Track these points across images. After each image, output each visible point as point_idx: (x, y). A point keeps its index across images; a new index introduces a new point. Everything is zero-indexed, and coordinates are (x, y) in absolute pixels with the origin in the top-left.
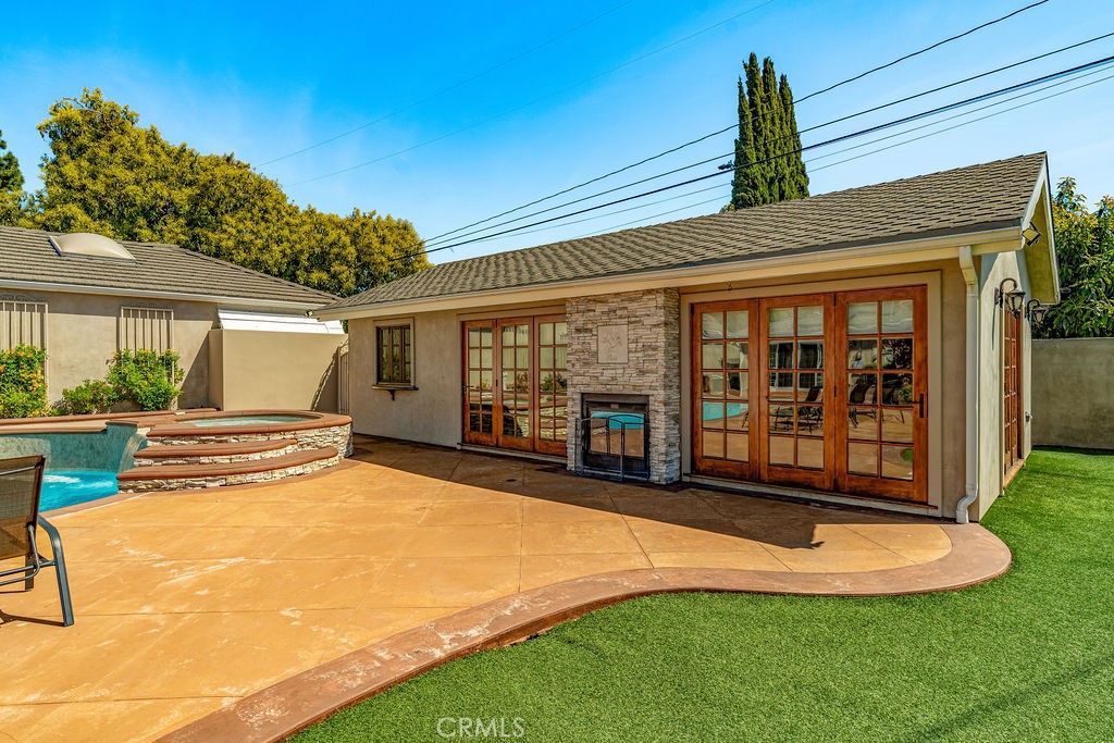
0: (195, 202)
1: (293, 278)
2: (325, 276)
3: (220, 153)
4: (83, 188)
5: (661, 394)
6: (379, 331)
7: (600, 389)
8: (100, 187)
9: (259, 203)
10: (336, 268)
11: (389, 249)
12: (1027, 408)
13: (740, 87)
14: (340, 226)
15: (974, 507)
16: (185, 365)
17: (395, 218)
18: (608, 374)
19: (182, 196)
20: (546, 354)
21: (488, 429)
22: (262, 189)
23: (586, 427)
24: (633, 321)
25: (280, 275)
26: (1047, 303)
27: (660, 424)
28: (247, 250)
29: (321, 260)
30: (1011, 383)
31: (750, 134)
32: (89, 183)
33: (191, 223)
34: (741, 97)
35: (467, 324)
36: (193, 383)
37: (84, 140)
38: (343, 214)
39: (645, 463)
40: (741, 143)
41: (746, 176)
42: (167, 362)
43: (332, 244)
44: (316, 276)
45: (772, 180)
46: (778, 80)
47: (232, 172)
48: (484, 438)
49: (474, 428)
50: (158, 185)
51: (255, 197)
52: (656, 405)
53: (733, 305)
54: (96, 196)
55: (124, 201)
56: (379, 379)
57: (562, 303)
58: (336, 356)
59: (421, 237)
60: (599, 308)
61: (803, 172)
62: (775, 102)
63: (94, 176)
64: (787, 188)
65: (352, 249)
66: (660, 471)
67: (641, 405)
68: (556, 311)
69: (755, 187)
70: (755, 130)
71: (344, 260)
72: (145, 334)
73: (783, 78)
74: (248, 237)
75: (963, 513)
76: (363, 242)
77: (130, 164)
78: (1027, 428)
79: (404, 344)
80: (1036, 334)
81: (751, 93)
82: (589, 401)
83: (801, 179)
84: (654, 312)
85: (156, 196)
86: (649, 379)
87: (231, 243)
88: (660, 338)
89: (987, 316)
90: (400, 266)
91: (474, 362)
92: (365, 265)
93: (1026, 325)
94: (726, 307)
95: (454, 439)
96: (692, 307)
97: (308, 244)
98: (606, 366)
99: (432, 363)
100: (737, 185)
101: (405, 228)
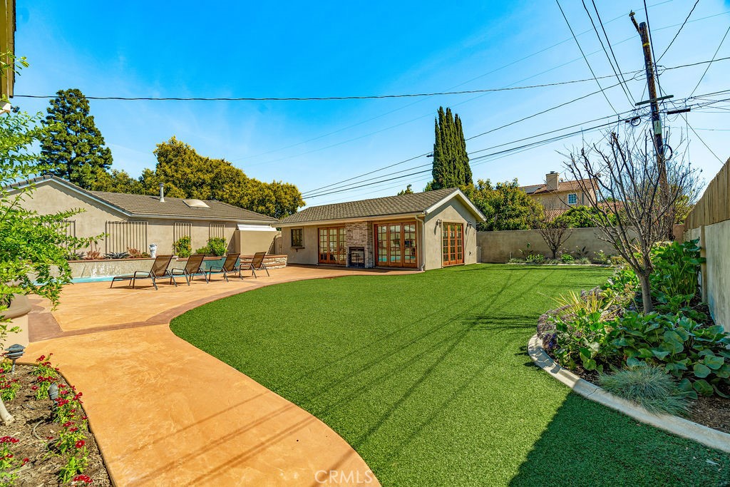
0: (213, 179)
1: (252, 210)
2: (264, 208)
3: (220, 159)
4: (173, 176)
5: (367, 246)
6: (292, 230)
7: (353, 246)
8: (179, 176)
9: (237, 180)
10: (268, 205)
11: (288, 197)
12: (468, 250)
13: (436, 122)
14: (269, 188)
15: (424, 267)
16: (228, 242)
17: (289, 184)
18: (355, 242)
19: (208, 177)
20: (341, 237)
21: (326, 259)
22: (238, 173)
23: (350, 256)
24: (361, 229)
25: (247, 208)
27: (367, 253)
28: (234, 198)
29: (262, 202)
31: (440, 142)
32: (175, 174)
33: (212, 188)
34: (436, 126)
35: (319, 228)
36: (230, 248)
37: (170, 156)
38: (269, 182)
39: (364, 264)
40: (436, 146)
41: (438, 160)
42: (223, 241)
43: (266, 196)
44: (260, 208)
45: (450, 162)
46: (454, 117)
47: (227, 168)
48: (325, 261)
49: (322, 258)
50: (199, 173)
51: (236, 177)
52: (366, 249)
54: (178, 179)
55: (188, 180)
56: (292, 245)
57: (344, 223)
58: (274, 239)
59: (300, 192)
60: (353, 225)
61: (466, 156)
62: (451, 127)
63: (176, 171)
64: (457, 165)
65: (274, 197)
66: (367, 265)
67: (362, 249)
68: (343, 226)
69: (442, 165)
70: (442, 140)
71: (271, 202)
72: (217, 232)
73: (456, 115)
74: (234, 193)
75: (422, 269)
76: (278, 194)
77: (189, 166)
79: (300, 235)
81: (440, 124)
82: (351, 249)
83: (465, 159)
84: (365, 226)
85: (199, 178)
86: (364, 243)
87: (227, 196)
88: (367, 233)
90: (292, 203)
91: (322, 240)
92: (279, 203)
94: (382, 225)
95: (316, 262)
96: (375, 225)
97: (257, 196)
98: (355, 240)
99: (308, 240)
100: (435, 164)
101: (294, 188)
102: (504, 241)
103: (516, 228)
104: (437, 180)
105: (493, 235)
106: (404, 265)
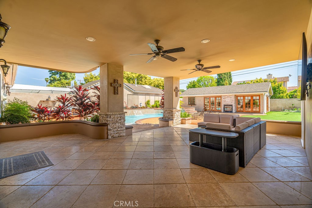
6: (189, 98)
12: (269, 106)
15: (264, 113)
18: (227, 103)
23: (224, 108)
24: (231, 98)
26: (272, 95)
27: (234, 107)
30: (267, 103)
35: (204, 97)
39: (232, 111)
53: (241, 96)
56: (189, 104)
57: (221, 95)
60: (226, 96)
67: (232, 105)
72: (157, 98)
75: (263, 113)
78: (269, 108)
80: (270, 98)
82: (225, 105)
84: (233, 97)
86: (233, 103)
88: (234, 99)
89: (265, 98)
91: (206, 102)
93: (269, 98)
94: (240, 96)
96: (237, 96)
98: (227, 102)
99: (199, 102)
102: (279, 103)
103: (282, 98)
104: (220, 77)
105: (274, 100)
106: (253, 112)
